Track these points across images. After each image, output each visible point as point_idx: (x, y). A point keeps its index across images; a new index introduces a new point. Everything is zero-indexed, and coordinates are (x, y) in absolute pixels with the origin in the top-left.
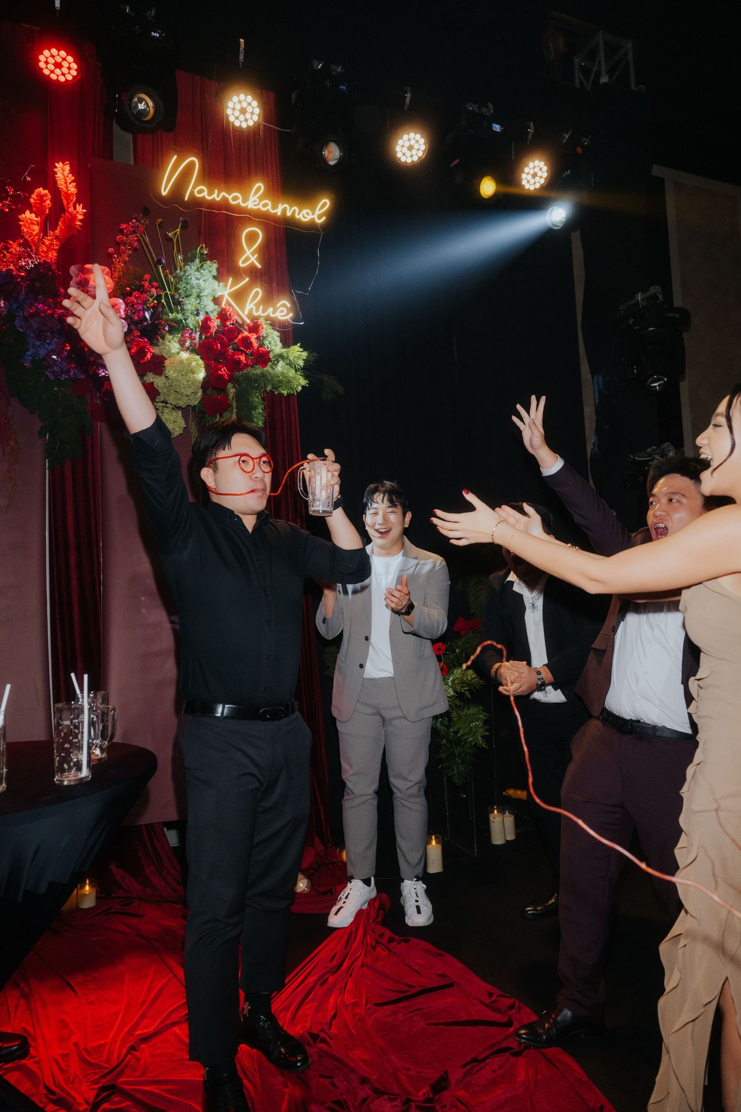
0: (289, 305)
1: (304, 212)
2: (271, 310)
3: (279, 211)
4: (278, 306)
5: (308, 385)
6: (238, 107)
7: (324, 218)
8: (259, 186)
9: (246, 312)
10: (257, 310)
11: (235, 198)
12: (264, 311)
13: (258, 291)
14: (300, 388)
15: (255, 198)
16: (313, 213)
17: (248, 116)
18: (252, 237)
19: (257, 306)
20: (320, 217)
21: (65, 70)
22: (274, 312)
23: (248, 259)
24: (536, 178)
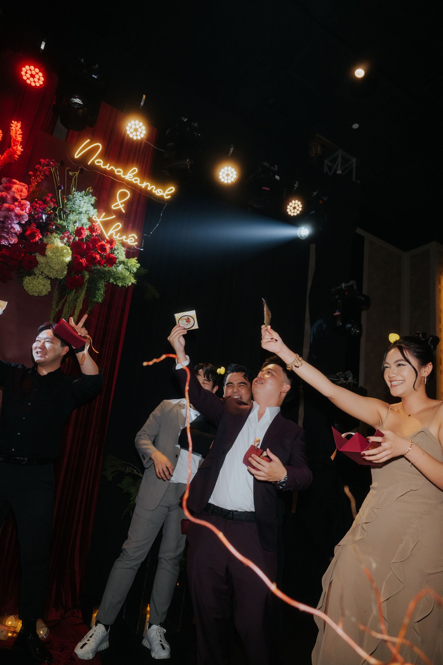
0: (136, 238)
1: (159, 190)
2: (124, 237)
3: (143, 185)
4: (130, 236)
5: (135, 283)
6: (134, 127)
7: (169, 197)
8: (135, 169)
9: (109, 234)
10: (116, 235)
11: (119, 171)
12: (120, 237)
13: (119, 225)
14: (130, 284)
15: (131, 175)
16: (164, 192)
17: (138, 133)
18: (123, 195)
19: (117, 233)
20: (167, 195)
21: (36, 80)
22: (126, 239)
23: (118, 205)
24: (295, 210)
